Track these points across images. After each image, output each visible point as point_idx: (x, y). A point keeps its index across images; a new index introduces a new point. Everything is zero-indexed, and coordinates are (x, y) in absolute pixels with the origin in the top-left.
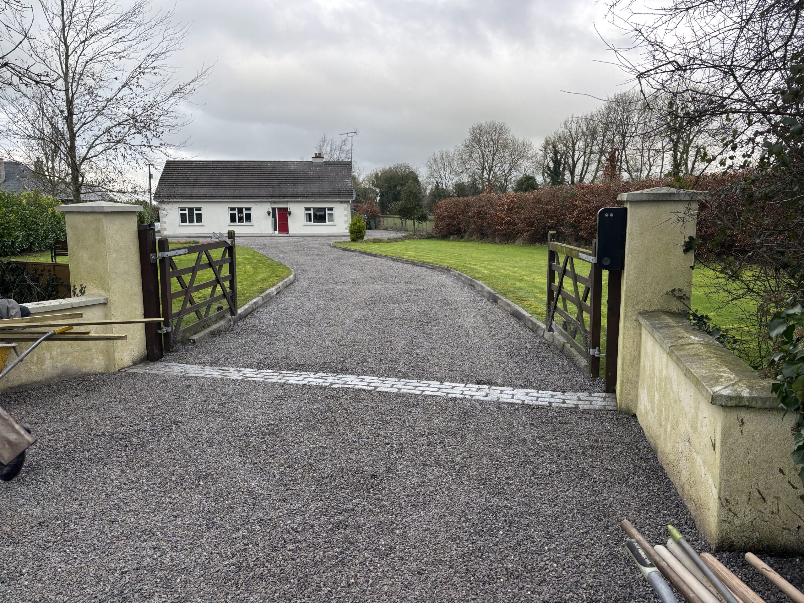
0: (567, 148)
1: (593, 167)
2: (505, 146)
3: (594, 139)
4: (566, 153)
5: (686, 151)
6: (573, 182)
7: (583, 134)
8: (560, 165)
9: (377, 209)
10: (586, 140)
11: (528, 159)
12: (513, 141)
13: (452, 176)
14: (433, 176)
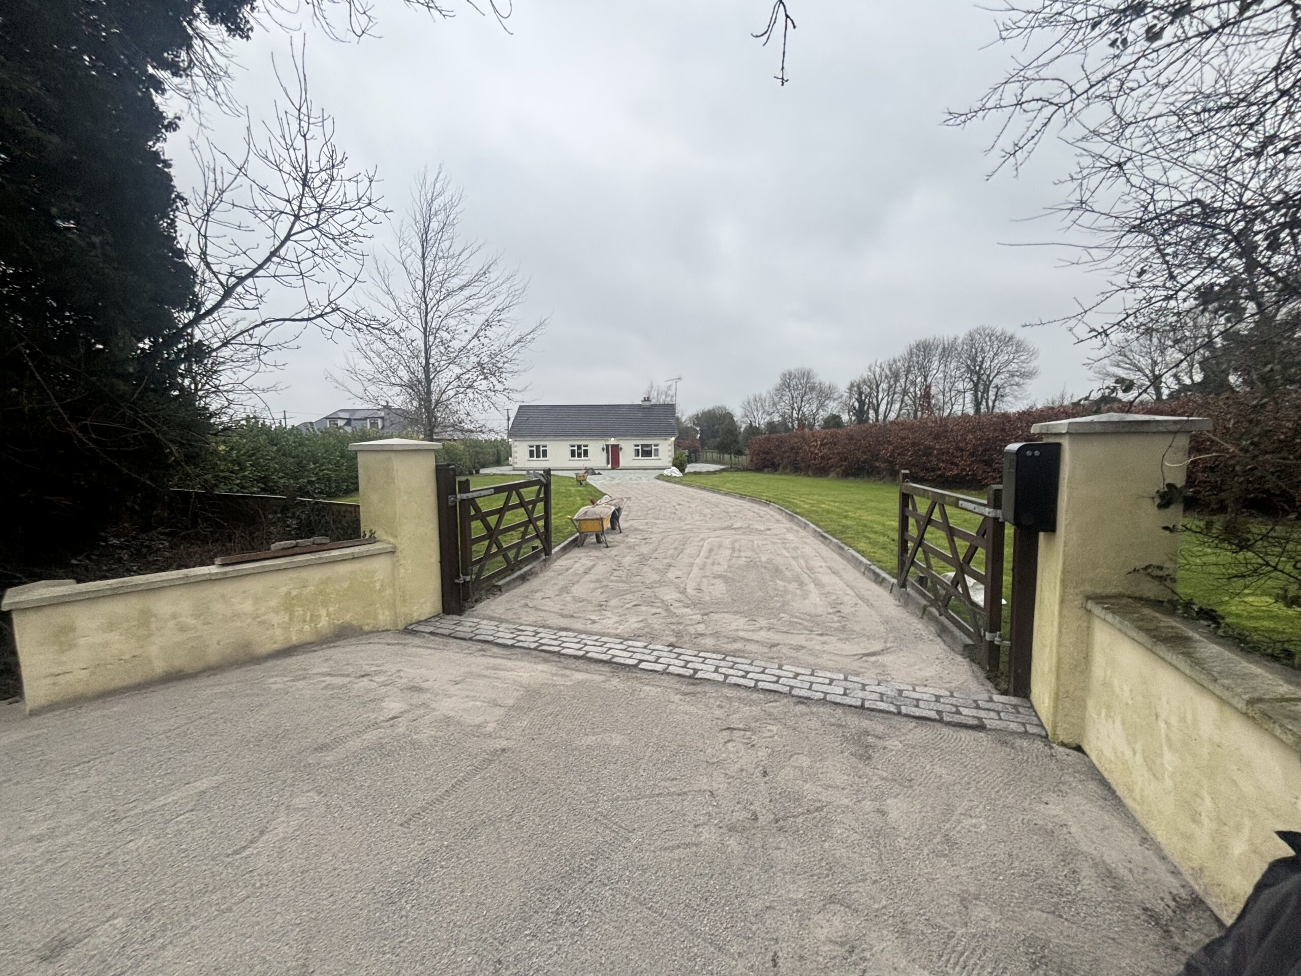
0: (871, 389)
1: (897, 406)
2: (812, 389)
3: (896, 381)
4: (870, 394)
5: (986, 390)
6: (877, 420)
7: (886, 377)
8: (864, 405)
9: (698, 444)
10: (889, 382)
11: (835, 400)
12: (820, 384)
13: (764, 416)
14: (747, 416)
